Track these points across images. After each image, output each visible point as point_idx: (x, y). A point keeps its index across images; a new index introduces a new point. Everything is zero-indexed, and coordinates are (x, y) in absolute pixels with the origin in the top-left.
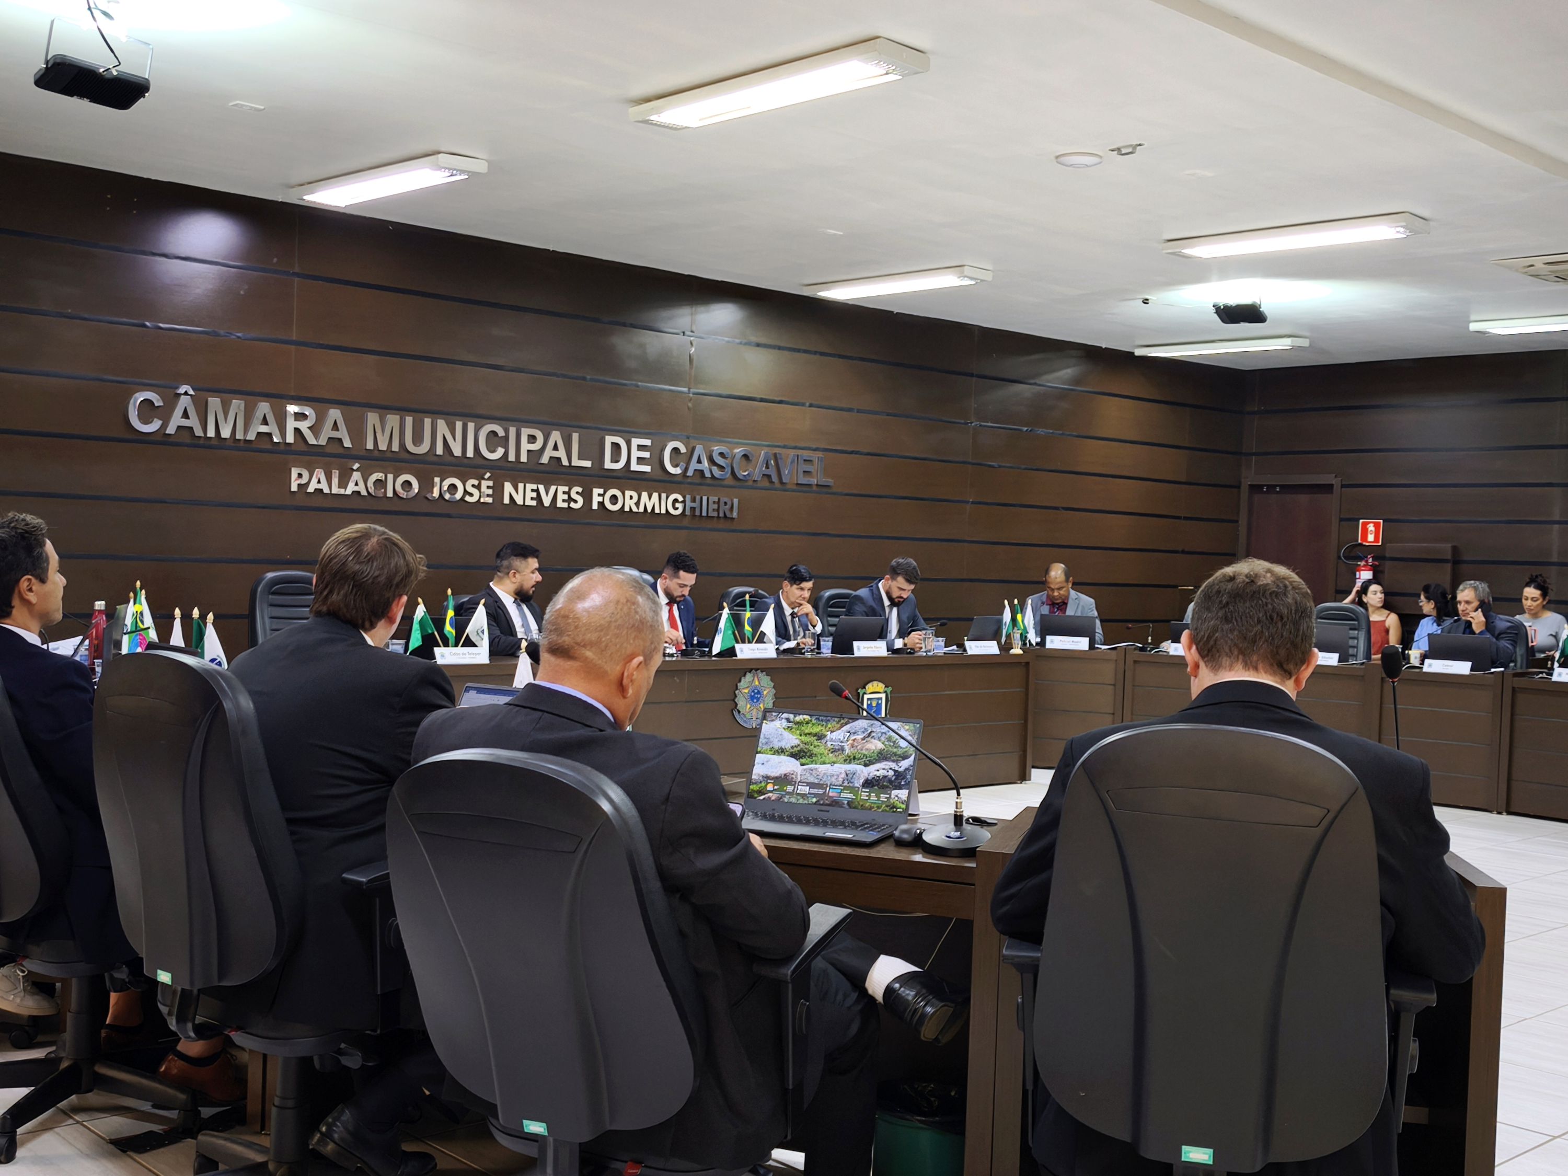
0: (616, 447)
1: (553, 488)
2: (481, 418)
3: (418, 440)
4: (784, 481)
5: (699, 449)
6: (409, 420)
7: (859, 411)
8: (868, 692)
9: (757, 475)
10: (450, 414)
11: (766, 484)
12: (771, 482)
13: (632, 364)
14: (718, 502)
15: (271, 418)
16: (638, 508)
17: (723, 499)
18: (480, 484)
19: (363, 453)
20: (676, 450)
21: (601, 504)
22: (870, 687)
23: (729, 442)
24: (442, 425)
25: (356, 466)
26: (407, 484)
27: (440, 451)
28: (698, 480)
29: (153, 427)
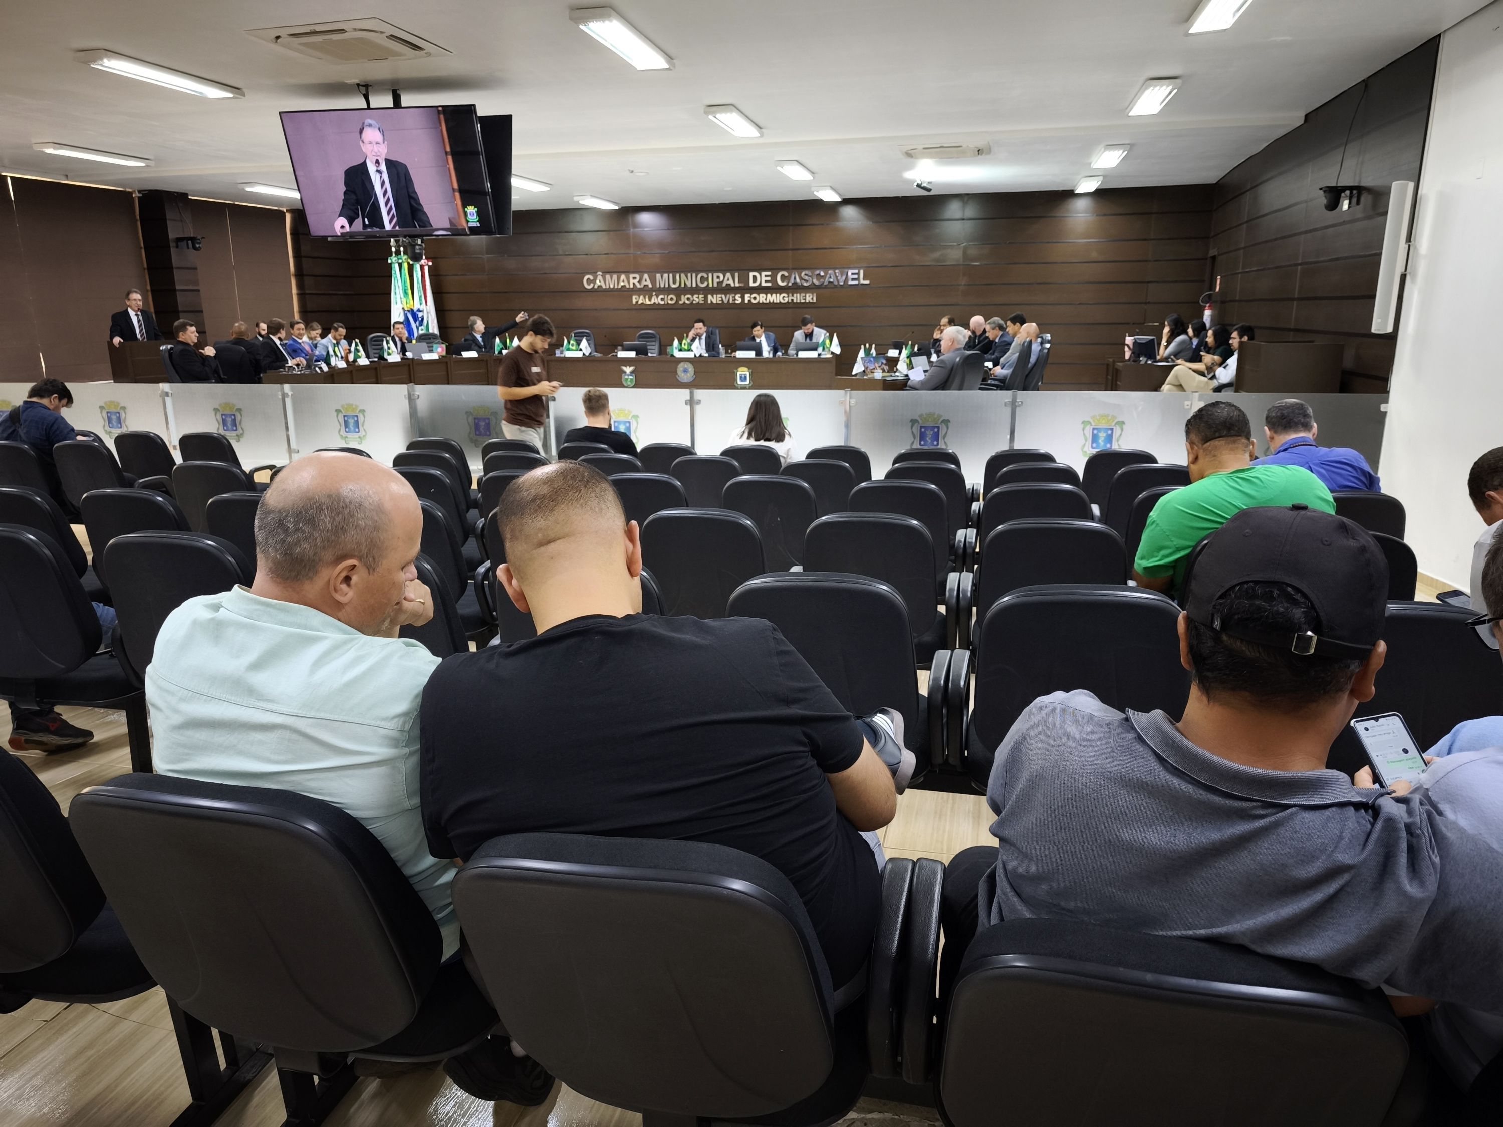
0: (755, 278)
1: (728, 295)
2: (697, 272)
4: (841, 283)
5: (795, 274)
6: (671, 275)
7: (886, 247)
9: (826, 282)
10: (685, 272)
11: (831, 286)
12: (835, 285)
14: (805, 296)
15: (625, 280)
16: (766, 301)
17: (808, 294)
18: (698, 296)
19: (656, 289)
20: (783, 276)
21: (749, 301)
22: (741, 369)
23: (811, 269)
24: (683, 276)
25: (654, 293)
27: (683, 285)
28: (795, 288)
29: (591, 286)
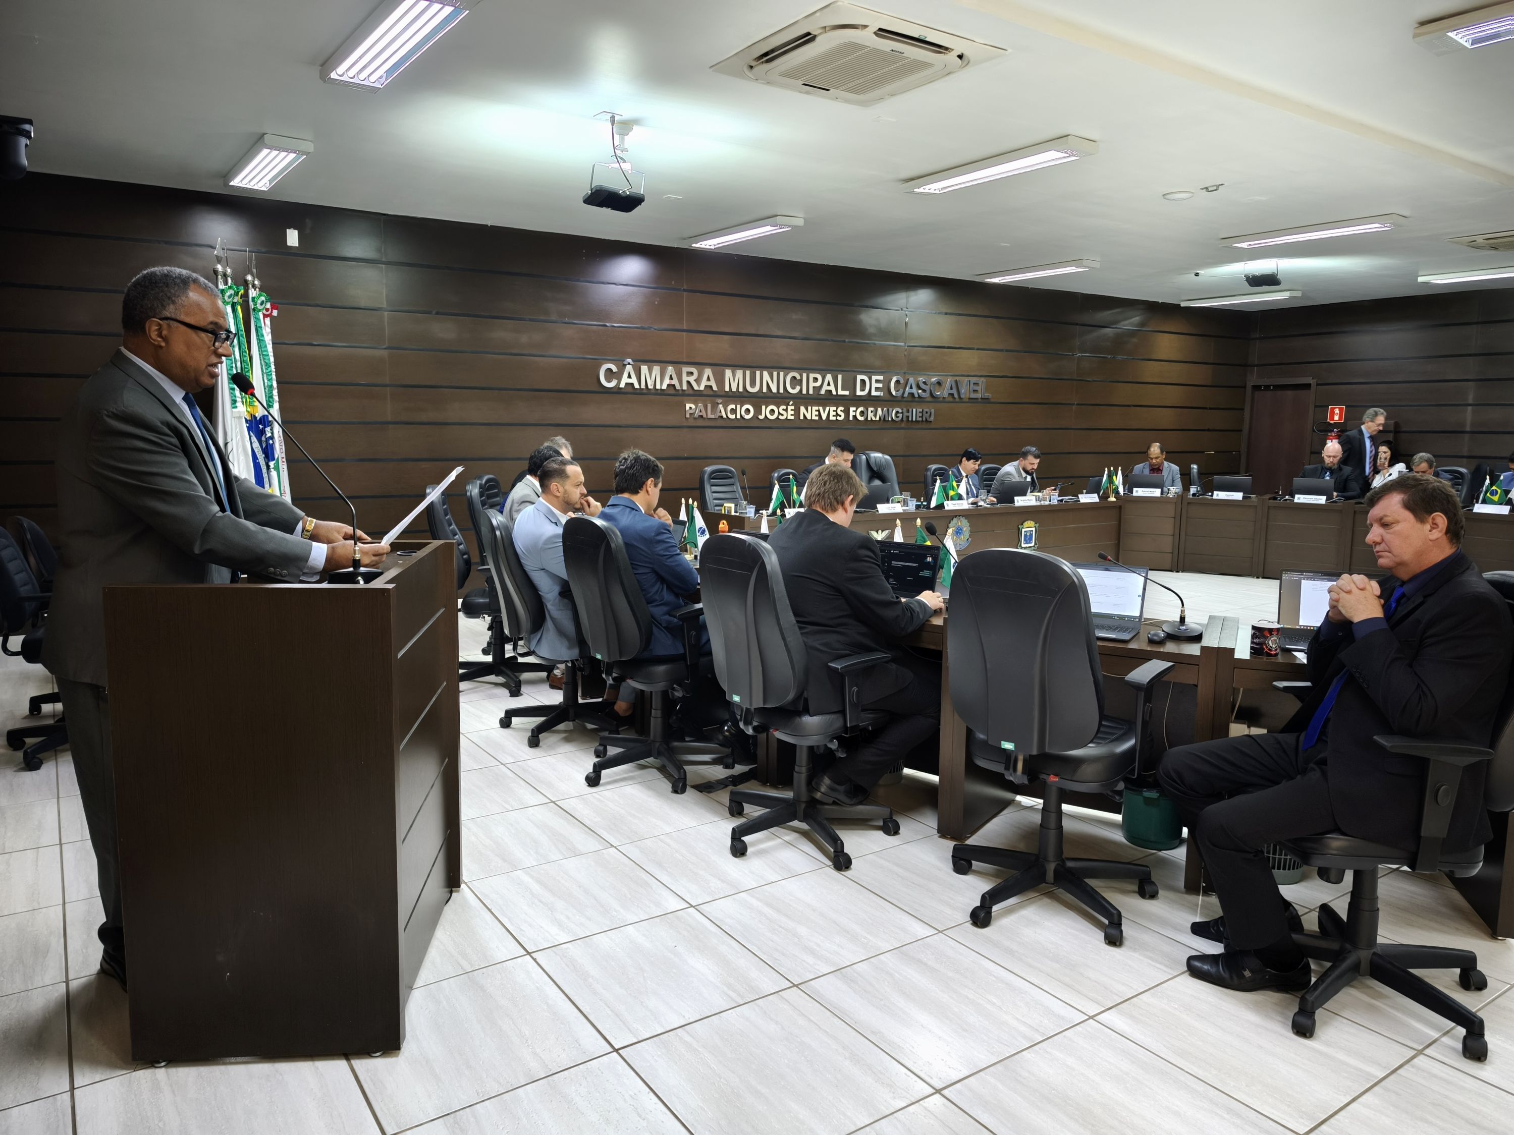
0: (863, 382)
1: (827, 409)
2: (787, 369)
3: (753, 384)
4: (962, 397)
5: (911, 380)
6: (748, 373)
7: (1007, 351)
8: (1025, 527)
9: (946, 395)
10: (771, 368)
11: (951, 399)
12: (954, 398)
13: (872, 330)
14: (922, 412)
15: (674, 376)
16: (876, 418)
17: (925, 410)
18: (787, 408)
19: (723, 393)
20: (898, 382)
21: (855, 417)
22: (1026, 524)
23: (928, 375)
24: (765, 374)
25: (720, 401)
26: (748, 411)
27: (765, 390)
28: (910, 399)
29: (612, 385)
